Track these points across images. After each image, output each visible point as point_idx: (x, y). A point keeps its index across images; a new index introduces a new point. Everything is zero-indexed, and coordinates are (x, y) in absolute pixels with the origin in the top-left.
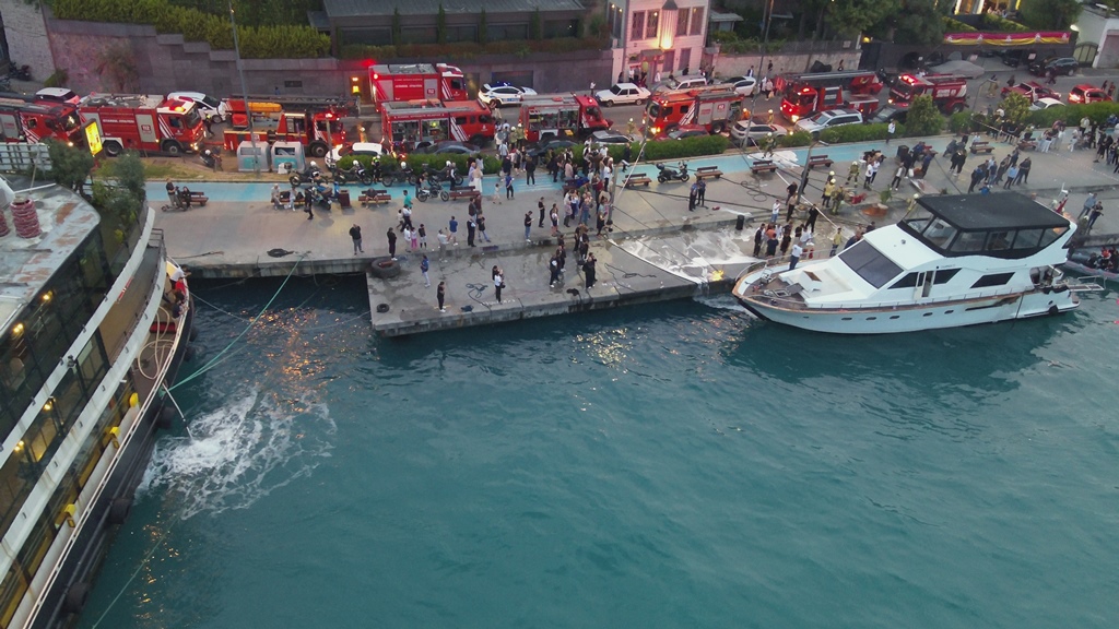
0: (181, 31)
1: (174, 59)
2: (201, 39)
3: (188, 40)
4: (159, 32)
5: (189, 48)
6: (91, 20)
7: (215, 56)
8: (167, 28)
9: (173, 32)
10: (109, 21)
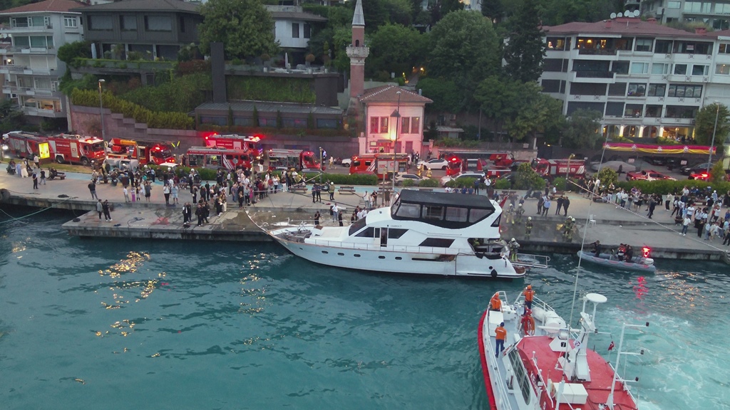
0: (122, 113)
1: (119, 126)
2: (130, 116)
3: (125, 117)
4: (113, 112)
5: (126, 121)
6: (86, 106)
7: (137, 126)
8: (116, 110)
9: (118, 112)
10: (92, 106)
